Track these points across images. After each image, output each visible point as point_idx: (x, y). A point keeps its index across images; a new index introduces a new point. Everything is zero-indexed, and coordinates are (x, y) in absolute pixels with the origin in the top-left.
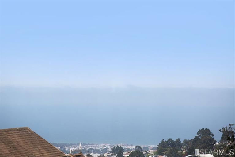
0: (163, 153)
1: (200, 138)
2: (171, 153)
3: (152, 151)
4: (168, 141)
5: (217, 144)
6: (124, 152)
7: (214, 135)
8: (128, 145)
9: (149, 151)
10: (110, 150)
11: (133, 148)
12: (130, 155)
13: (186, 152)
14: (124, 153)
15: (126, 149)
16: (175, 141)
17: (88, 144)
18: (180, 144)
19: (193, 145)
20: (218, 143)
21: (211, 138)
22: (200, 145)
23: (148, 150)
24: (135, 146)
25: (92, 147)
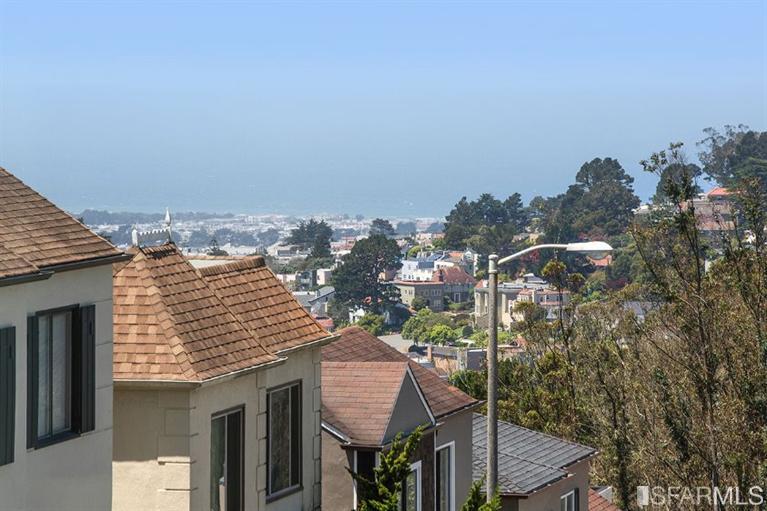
0: (464, 241)
1: (587, 190)
2: (490, 243)
3: (429, 235)
4: (480, 202)
5: (644, 208)
6: (332, 240)
7: (632, 180)
8: (347, 217)
9: (418, 236)
10: (289, 235)
11: (363, 229)
12: (353, 250)
13: (540, 236)
14: (333, 244)
15: (341, 230)
16: (503, 201)
17: (215, 216)
18: (522, 212)
19: (564, 212)
20: (646, 207)
21: (622, 189)
22: (586, 213)
23: (413, 234)
24: (370, 221)
25: (228, 226)
